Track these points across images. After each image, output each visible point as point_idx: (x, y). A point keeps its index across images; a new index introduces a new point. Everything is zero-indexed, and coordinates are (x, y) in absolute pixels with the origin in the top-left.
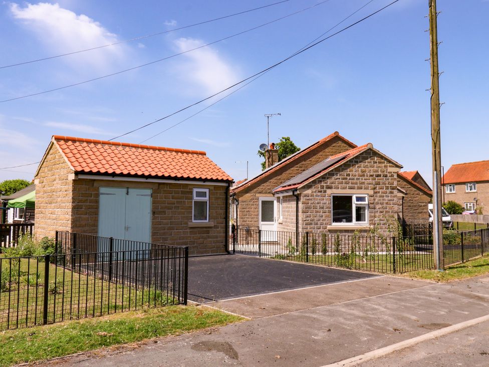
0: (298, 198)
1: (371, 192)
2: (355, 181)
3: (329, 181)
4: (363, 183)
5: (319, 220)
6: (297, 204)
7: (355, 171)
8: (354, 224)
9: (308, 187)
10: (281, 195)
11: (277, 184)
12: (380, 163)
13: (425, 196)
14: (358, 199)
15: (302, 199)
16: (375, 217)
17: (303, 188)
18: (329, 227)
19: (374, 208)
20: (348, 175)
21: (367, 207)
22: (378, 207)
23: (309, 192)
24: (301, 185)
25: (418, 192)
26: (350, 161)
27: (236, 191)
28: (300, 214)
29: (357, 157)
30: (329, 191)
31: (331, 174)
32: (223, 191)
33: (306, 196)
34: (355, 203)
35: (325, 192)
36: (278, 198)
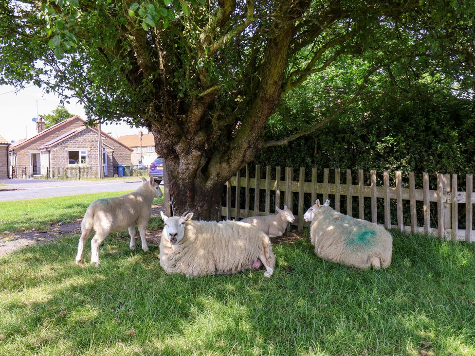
0: (49, 152)
1: (89, 149)
2: (80, 144)
3: (66, 144)
4: (85, 145)
5: (61, 163)
6: (49, 155)
7: (81, 139)
8: (81, 165)
9: (55, 146)
10: (43, 151)
11: (41, 145)
12: (94, 135)
13: (129, 151)
14: (82, 152)
15: (51, 153)
16: (91, 161)
17: (52, 147)
18: (66, 166)
19: (91, 157)
20: (77, 141)
21: (87, 157)
22: (93, 156)
23: (55, 149)
24: (51, 146)
25: (125, 149)
26: (77, 134)
27: (15, 148)
28: (51, 160)
29: (81, 132)
30: (66, 149)
31: (67, 140)
32: (5, 149)
33: (53, 151)
34: (80, 155)
35: (64, 149)
36: (42, 152)
